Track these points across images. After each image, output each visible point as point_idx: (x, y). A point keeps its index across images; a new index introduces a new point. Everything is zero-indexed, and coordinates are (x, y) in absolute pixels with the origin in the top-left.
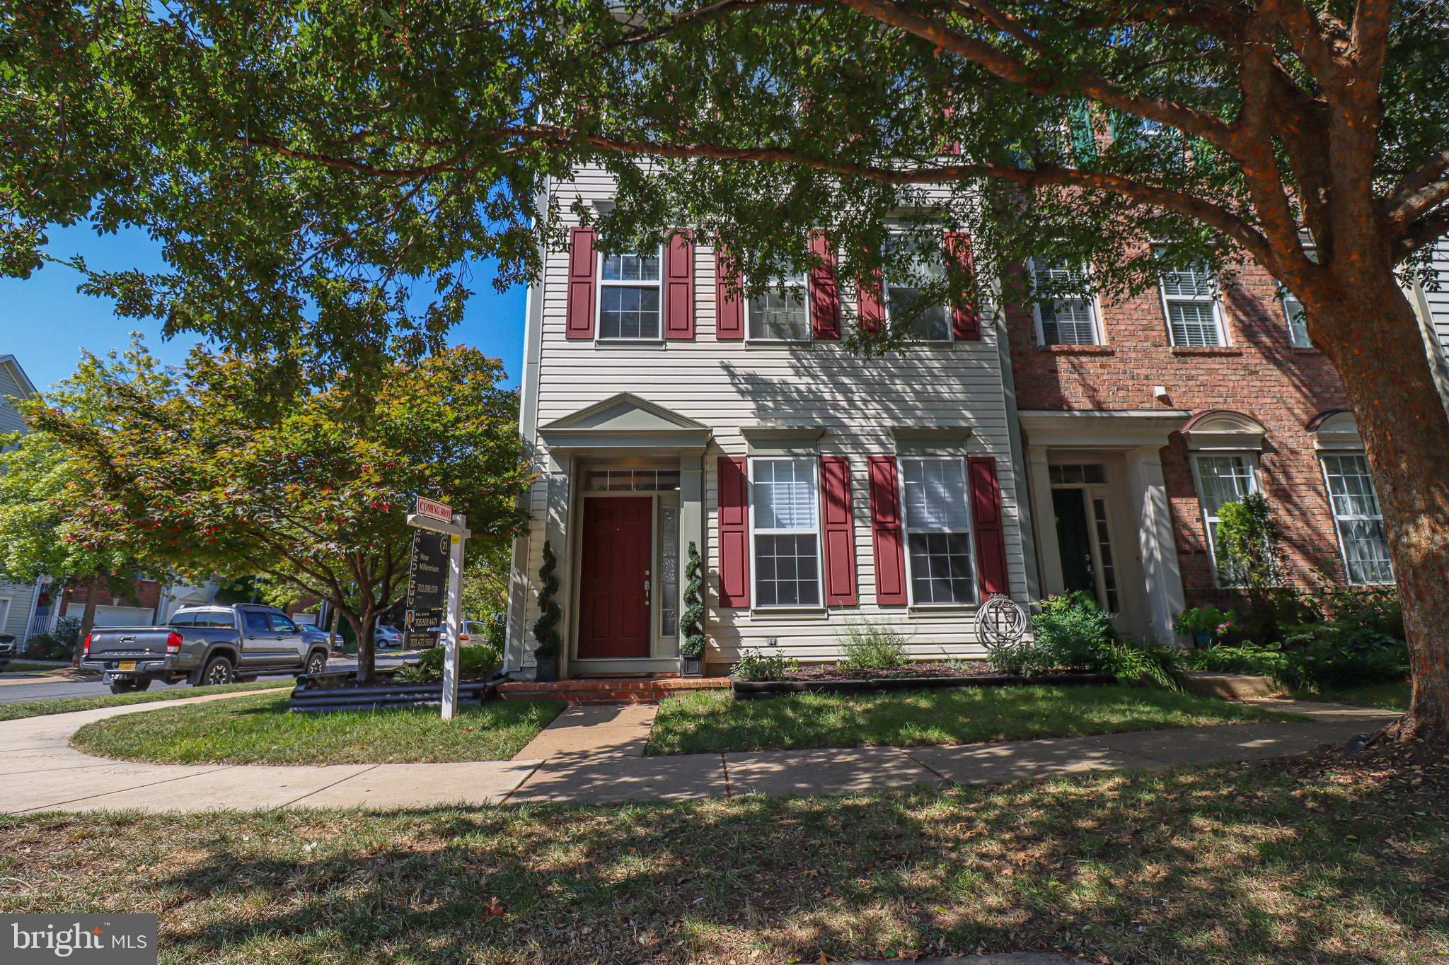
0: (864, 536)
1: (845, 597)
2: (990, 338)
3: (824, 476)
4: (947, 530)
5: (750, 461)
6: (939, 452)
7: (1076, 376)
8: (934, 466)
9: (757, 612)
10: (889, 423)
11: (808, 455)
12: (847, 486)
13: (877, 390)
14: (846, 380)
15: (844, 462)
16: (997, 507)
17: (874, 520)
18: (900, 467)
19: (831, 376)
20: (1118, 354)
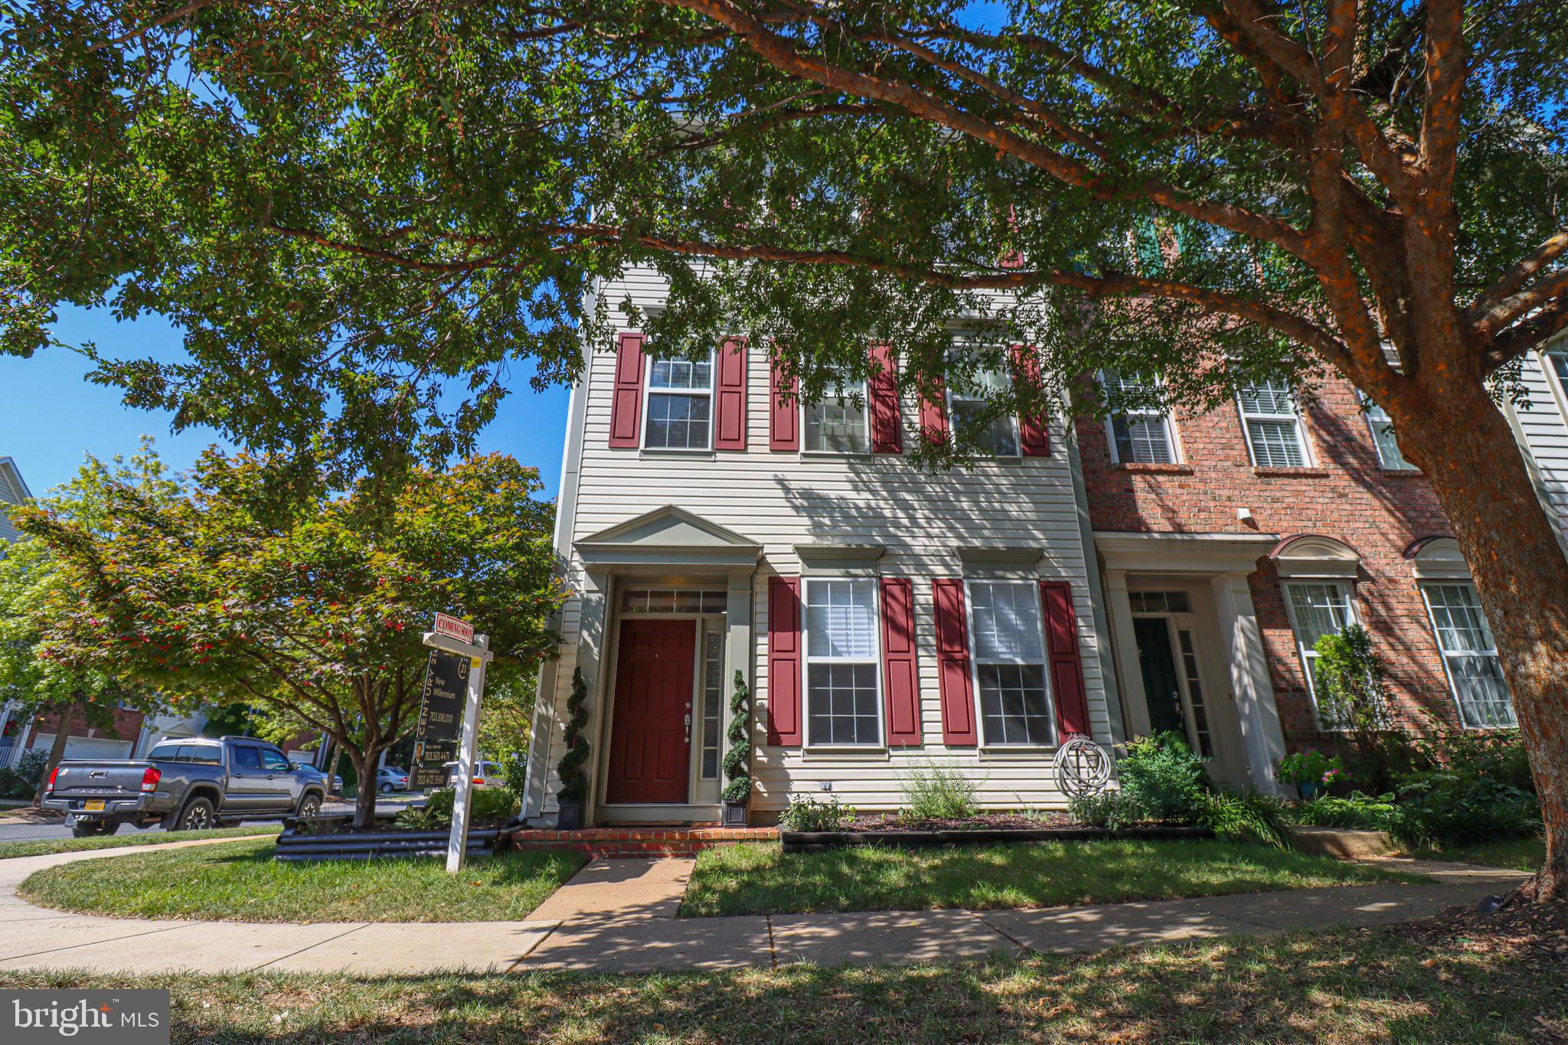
0: (929, 667)
1: (908, 735)
2: (1061, 453)
3: (884, 600)
4: (1019, 661)
5: (804, 582)
6: (1009, 575)
7: (1153, 496)
8: (1004, 590)
9: (809, 752)
10: (954, 543)
11: (868, 576)
12: (910, 612)
13: (942, 508)
14: (908, 497)
15: (906, 585)
16: (1074, 637)
17: (940, 650)
18: (967, 591)
19: (892, 492)
20: (1197, 474)
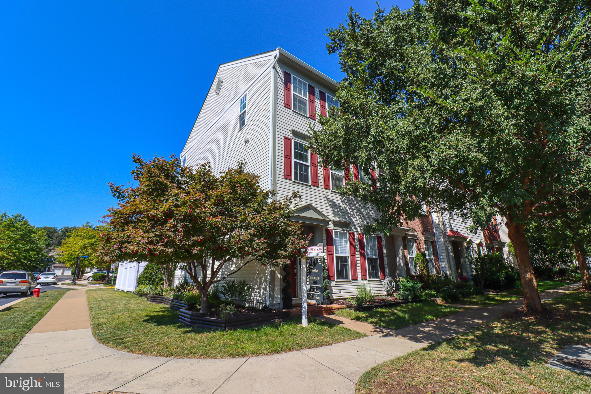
0: (358, 257)
1: (355, 277)
3: (350, 237)
4: (374, 257)
5: (333, 231)
6: (372, 233)
9: (337, 282)
10: (362, 222)
11: (346, 230)
12: (354, 241)
13: (359, 211)
14: (352, 206)
15: (353, 234)
16: (382, 251)
17: (360, 252)
18: (365, 236)
19: (349, 204)
